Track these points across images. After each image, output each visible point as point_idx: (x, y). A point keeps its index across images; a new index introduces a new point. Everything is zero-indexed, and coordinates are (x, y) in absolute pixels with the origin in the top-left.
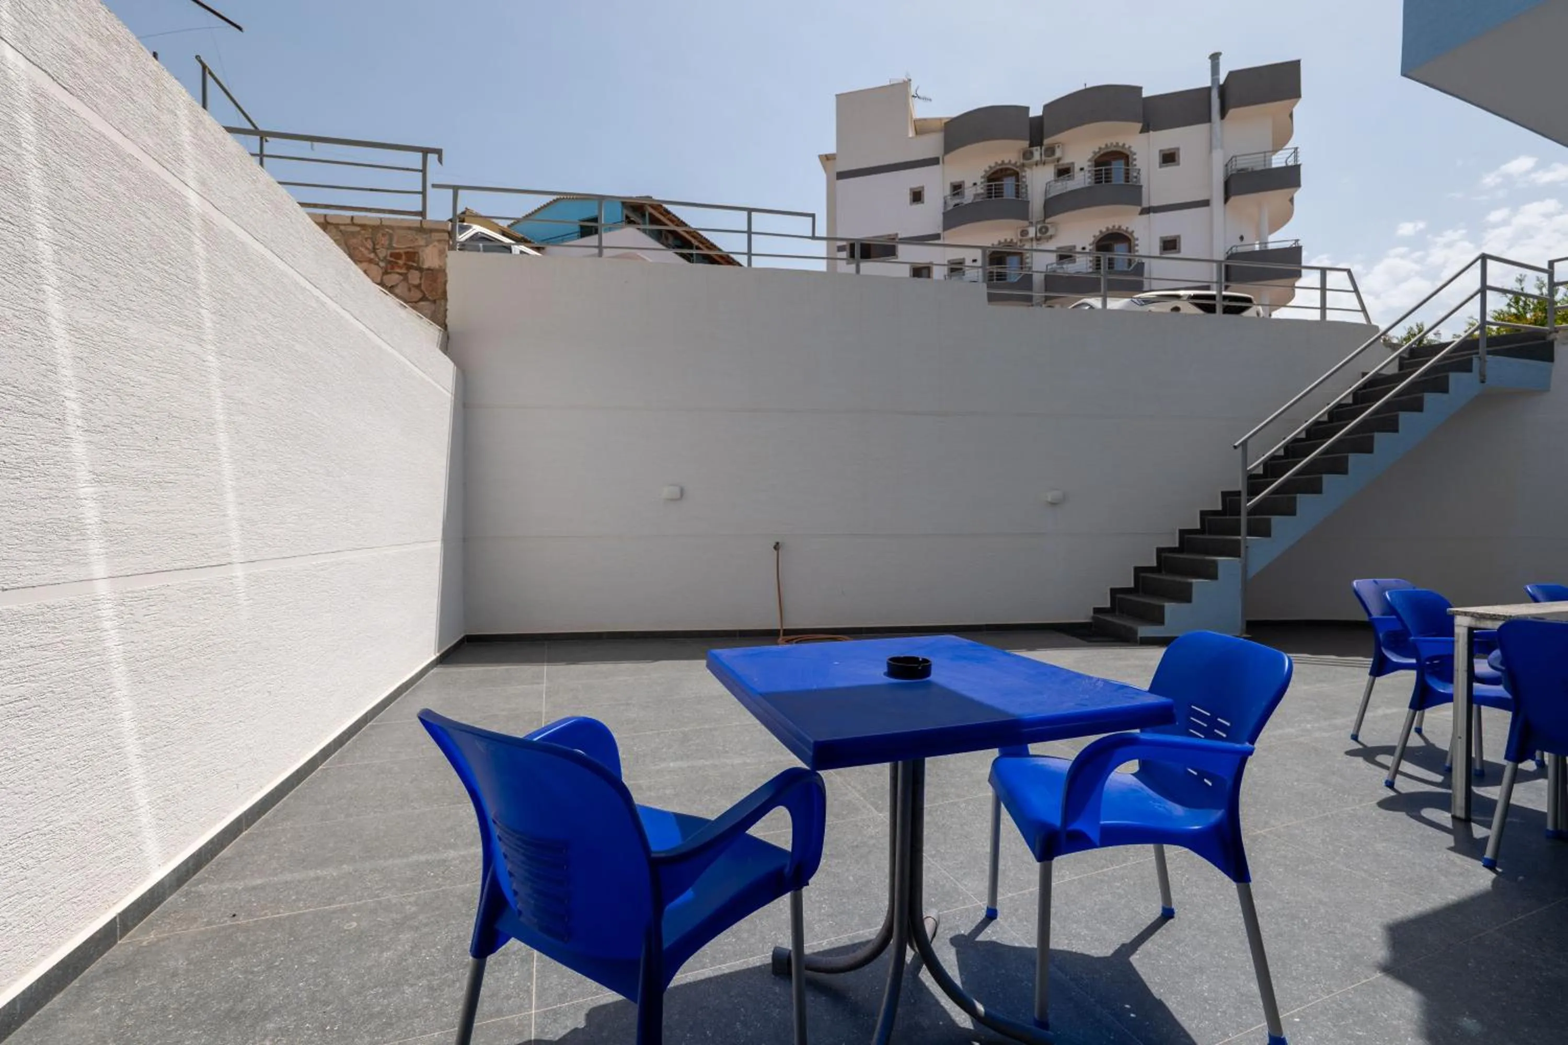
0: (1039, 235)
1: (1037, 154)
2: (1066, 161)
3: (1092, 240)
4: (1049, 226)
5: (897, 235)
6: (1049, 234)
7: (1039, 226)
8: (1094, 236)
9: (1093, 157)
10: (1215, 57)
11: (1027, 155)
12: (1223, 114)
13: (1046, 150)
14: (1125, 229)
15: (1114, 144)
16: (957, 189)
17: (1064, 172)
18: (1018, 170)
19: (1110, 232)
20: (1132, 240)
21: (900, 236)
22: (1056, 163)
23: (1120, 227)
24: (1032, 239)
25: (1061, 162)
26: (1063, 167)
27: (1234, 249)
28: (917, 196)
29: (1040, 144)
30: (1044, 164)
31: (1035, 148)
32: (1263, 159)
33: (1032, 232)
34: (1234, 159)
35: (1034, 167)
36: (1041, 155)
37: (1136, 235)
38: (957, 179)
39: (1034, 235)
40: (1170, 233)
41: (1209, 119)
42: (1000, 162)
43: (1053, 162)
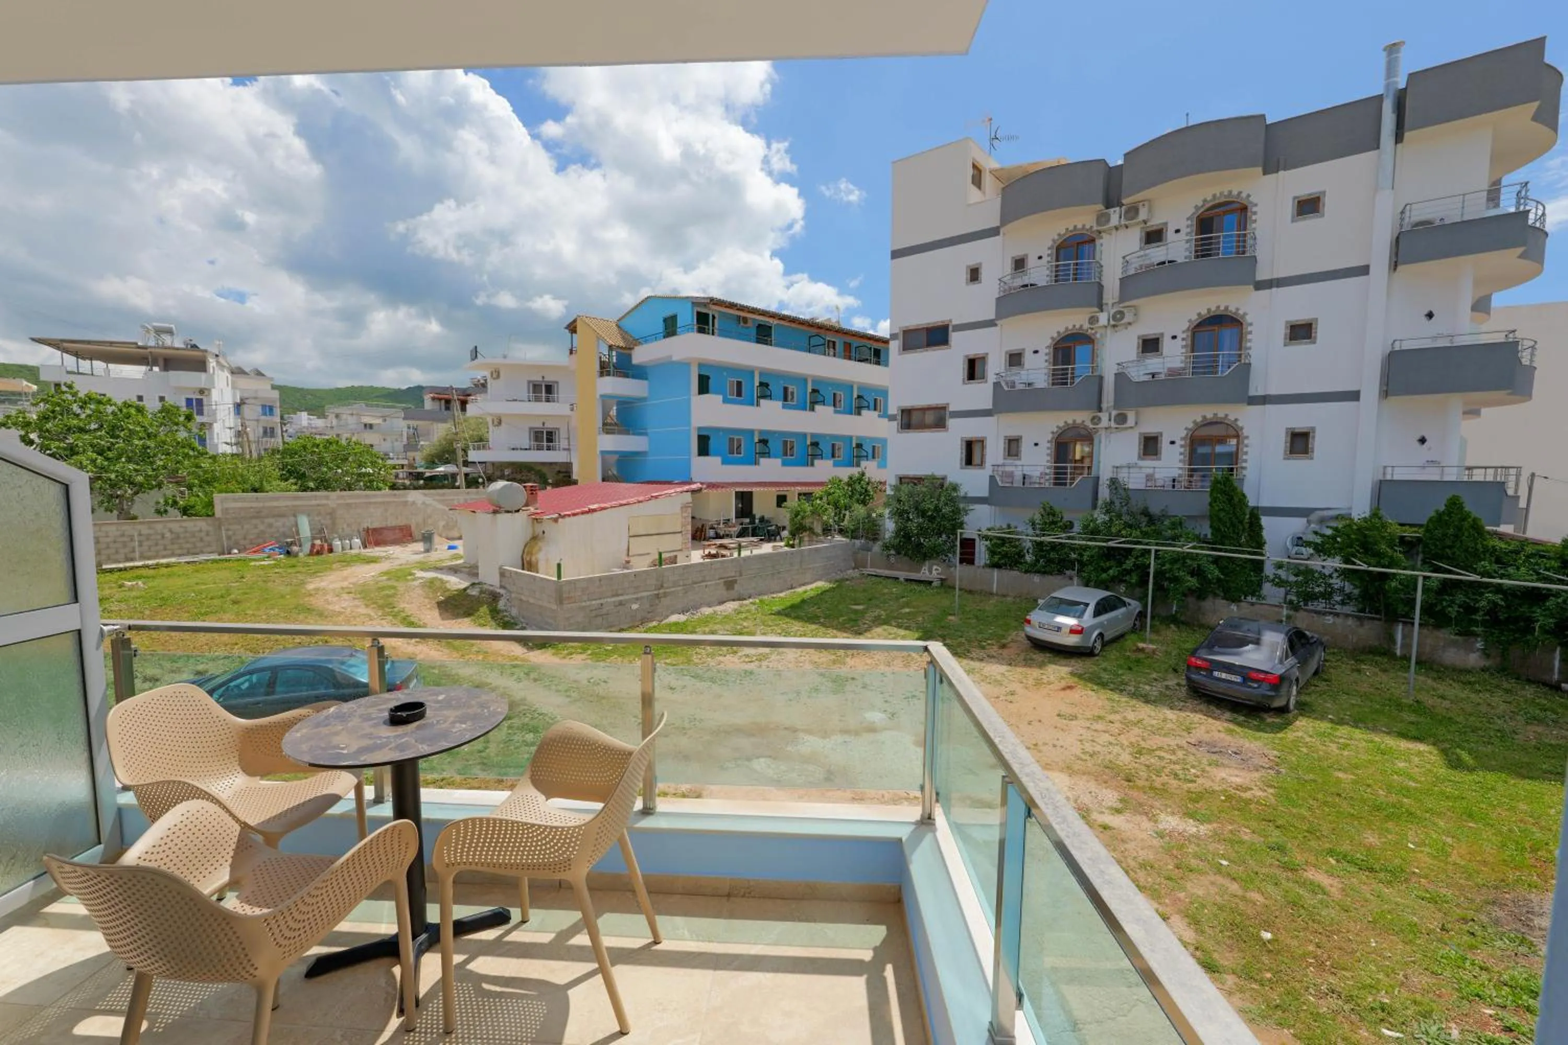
0: (1112, 322)
1: (1115, 215)
2: (1155, 222)
3: (1186, 325)
4: (1125, 311)
5: (951, 321)
6: (1125, 320)
7: (1112, 311)
8: (1190, 321)
9: (1194, 213)
10: (1392, 49)
11: (1102, 219)
12: (1399, 137)
13: (1126, 212)
14: (1234, 310)
15: (1226, 193)
16: (1019, 264)
17: (1154, 236)
18: (1094, 236)
19: (1212, 314)
20: (1244, 326)
21: (954, 322)
22: (1143, 225)
23: (1227, 308)
24: (1106, 327)
25: (1149, 224)
26: (1154, 228)
27: (1397, 343)
28: (974, 275)
29: (1121, 205)
30: (1127, 227)
31: (1112, 210)
32: (1460, 205)
33: (1103, 318)
34: (1408, 207)
35: (1114, 231)
36: (1120, 217)
37: (1249, 319)
38: (1019, 253)
39: (1106, 323)
40: (1300, 316)
41: (1376, 144)
42: (1071, 228)
43: (1138, 224)
